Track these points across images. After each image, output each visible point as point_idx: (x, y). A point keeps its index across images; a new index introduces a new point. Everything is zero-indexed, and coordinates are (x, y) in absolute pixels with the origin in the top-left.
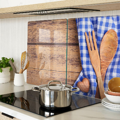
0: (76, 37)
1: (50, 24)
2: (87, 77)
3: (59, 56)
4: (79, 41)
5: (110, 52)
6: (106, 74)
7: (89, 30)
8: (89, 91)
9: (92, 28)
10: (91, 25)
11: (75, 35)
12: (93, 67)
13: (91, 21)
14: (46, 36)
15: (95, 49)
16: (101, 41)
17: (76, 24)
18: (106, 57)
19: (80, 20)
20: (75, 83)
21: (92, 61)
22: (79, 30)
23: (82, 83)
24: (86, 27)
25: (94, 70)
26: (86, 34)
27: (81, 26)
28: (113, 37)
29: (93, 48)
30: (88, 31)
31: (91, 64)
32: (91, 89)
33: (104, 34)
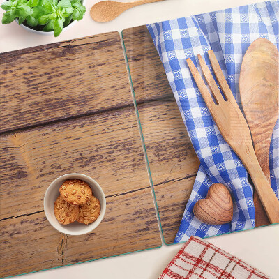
0: (161, 77)
1: (58, 55)
2: (220, 179)
3: (116, 147)
4: (174, 87)
5: (269, 95)
6: (271, 155)
7: (198, 50)
8: (234, 214)
9: (203, 43)
10: (201, 37)
11: (153, 73)
12: (231, 147)
13: (197, 26)
14: (47, 97)
15: (226, 99)
16: (239, 73)
17: (151, 41)
18: (262, 112)
19: (163, 27)
20: (186, 211)
21: (224, 134)
22: (166, 57)
23: (207, 201)
24: (187, 43)
25: (236, 156)
26: (191, 64)
27: (170, 45)
28: (269, 57)
29: (220, 98)
30: (196, 55)
31: (224, 141)
32: (239, 206)
33: (244, 53)
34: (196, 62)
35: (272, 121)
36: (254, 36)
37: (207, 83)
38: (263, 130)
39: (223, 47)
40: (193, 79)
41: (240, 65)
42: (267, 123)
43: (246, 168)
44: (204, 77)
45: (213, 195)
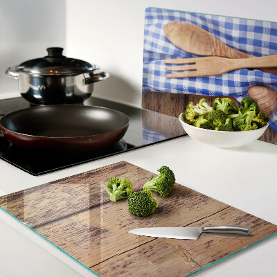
34: (169, 72)
35: (214, 40)
36: (162, 32)
37: (182, 71)
38: (219, 48)
39: (164, 53)
40: (178, 78)
41: (176, 47)
42: (215, 44)
43: (242, 69)
44: (179, 71)
45: (256, 97)
